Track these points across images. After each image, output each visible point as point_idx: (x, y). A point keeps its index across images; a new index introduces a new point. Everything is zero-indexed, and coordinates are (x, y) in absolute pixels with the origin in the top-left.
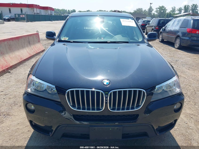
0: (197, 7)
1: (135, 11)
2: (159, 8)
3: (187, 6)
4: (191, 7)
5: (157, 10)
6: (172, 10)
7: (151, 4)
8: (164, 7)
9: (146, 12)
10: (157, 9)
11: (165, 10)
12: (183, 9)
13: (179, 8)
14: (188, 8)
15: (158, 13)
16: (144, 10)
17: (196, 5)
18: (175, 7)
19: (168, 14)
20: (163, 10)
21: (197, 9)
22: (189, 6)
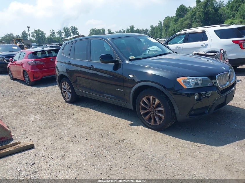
0: (76, 30)
1: (2, 38)
2: (35, 33)
3: (66, 29)
4: (70, 29)
5: (34, 35)
6: (51, 34)
7: (28, 27)
8: (40, 31)
9: (20, 37)
10: (32, 34)
11: (43, 34)
12: (63, 32)
13: (59, 31)
14: (67, 31)
15: (36, 38)
16: (17, 36)
17: (75, 27)
18: (54, 31)
19: (48, 38)
20: (41, 34)
21: (77, 32)
22: (68, 28)
